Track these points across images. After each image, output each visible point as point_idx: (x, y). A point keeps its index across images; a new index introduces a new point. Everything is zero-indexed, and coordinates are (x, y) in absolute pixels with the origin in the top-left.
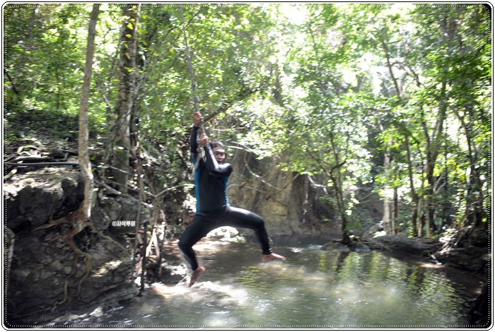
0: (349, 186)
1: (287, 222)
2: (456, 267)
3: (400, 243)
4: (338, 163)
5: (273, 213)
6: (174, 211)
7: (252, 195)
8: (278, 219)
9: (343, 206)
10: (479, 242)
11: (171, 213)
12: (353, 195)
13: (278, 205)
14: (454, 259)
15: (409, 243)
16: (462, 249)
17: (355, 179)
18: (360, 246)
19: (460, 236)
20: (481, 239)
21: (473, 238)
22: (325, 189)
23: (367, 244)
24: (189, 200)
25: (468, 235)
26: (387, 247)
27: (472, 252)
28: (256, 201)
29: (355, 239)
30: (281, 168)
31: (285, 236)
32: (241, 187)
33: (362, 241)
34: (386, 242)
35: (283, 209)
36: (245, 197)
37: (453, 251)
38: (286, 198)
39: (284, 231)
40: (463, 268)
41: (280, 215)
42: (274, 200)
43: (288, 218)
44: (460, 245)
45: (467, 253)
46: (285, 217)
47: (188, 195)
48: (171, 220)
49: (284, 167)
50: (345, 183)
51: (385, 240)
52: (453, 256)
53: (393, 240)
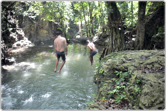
0: (66, 23)
1: (49, 36)
2: (98, 45)
3: (83, 40)
4: (61, 16)
5: (43, 33)
6: (7, 39)
7: (35, 28)
8: (45, 35)
9: (64, 30)
10: (104, 37)
11: (6, 40)
12: (68, 25)
13: (45, 30)
14: (98, 43)
15: (85, 39)
16: (100, 39)
17: (68, 20)
18: (71, 42)
19: (99, 36)
20: (104, 36)
21: (102, 36)
22: (59, 24)
23: (73, 41)
24: (12, 34)
25: (101, 35)
26: (79, 41)
27: (102, 40)
28: (37, 30)
29: (69, 40)
30: (43, 19)
31: (48, 40)
32: (30, 26)
33: (71, 40)
34: (79, 40)
35: (47, 31)
36: (33, 29)
37: (97, 40)
38: (47, 28)
39: (48, 39)
40: (100, 45)
41: (46, 34)
42: (43, 29)
43: (49, 34)
44: (99, 38)
45: (101, 41)
46: (48, 34)
47: (11, 32)
48: (6, 42)
49: (44, 19)
50: (65, 22)
51: (78, 39)
52: (97, 42)
53: (81, 39)
